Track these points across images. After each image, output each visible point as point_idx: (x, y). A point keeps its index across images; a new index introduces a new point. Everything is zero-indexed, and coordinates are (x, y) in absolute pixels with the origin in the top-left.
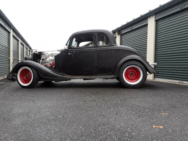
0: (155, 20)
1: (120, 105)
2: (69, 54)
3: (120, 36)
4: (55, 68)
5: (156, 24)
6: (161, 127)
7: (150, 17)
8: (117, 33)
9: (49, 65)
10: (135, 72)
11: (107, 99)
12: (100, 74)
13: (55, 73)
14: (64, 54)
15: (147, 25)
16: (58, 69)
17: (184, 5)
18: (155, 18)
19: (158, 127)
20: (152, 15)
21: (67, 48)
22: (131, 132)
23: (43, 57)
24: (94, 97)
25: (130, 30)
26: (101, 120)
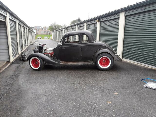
0: (125, 16)
1: (94, 87)
2: (63, 48)
3: (99, 23)
4: (53, 56)
5: (125, 18)
6: (111, 102)
7: (121, 12)
8: (97, 21)
9: (50, 54)
10: (106, 60)
11: (87, 82)
12: (83, 60)
13: (54, 61)
14: (59, 47)
15: (119, 18)
16: (56, 57)
17: (144, 9)
18: (125, 14)
19: (109, 102)
20: (123, 12)
21: (61, 44)
22: (96, 105)
23: (45, 48)
24: (79, 80)
25: (107, 19)
26: (83, 98)
